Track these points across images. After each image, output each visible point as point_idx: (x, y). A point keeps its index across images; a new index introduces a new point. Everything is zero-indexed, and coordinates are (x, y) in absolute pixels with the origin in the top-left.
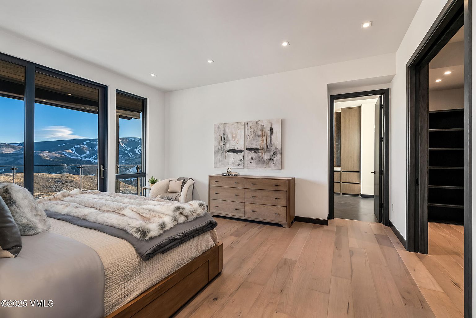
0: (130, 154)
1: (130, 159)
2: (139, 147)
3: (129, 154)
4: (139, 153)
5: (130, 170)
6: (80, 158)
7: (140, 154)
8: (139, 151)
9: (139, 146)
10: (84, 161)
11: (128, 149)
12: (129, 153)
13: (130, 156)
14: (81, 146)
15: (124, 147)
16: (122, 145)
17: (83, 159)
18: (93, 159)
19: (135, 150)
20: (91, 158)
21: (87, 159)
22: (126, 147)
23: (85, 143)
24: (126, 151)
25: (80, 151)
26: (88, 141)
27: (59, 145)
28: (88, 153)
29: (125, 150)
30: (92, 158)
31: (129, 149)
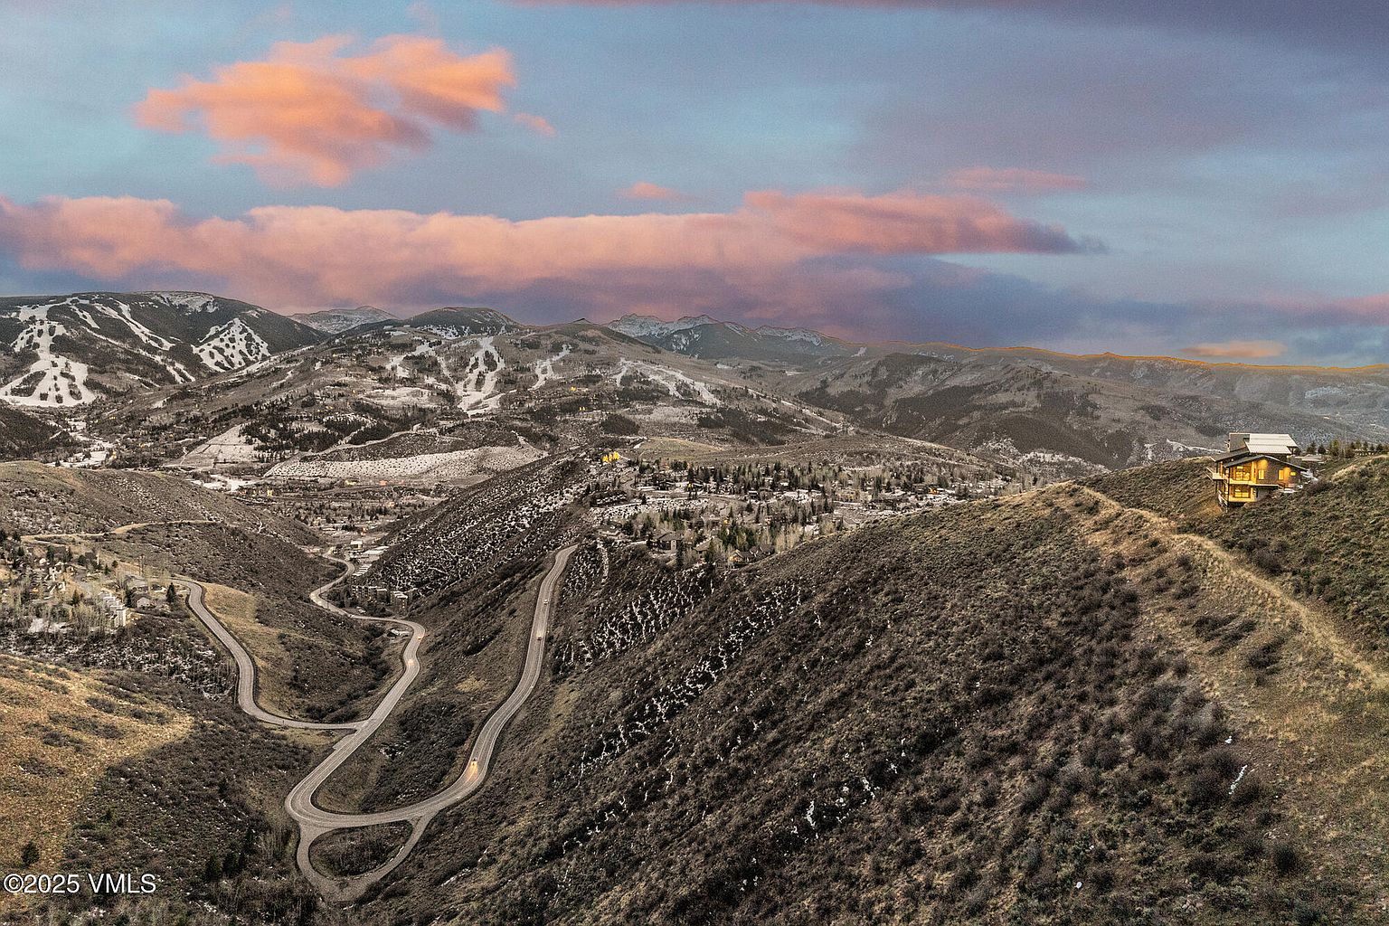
0: (179, 372)
1: (188, 395)
2: (212, 338)
3: (170, 368)
4: (217, 364)
5: (210, 442)
7: (218, 369)
8: (212, 355)
9: (212, 331)
11: (161, 345)
12: (173, 364)
13: (178, 378)
15: (144, 339)
16: (137, 332)
18: (16, 392)
19: (195, 350)
22: (151, 338)
24: (158, 358)
29: (153, 350)
31: (167, 345)
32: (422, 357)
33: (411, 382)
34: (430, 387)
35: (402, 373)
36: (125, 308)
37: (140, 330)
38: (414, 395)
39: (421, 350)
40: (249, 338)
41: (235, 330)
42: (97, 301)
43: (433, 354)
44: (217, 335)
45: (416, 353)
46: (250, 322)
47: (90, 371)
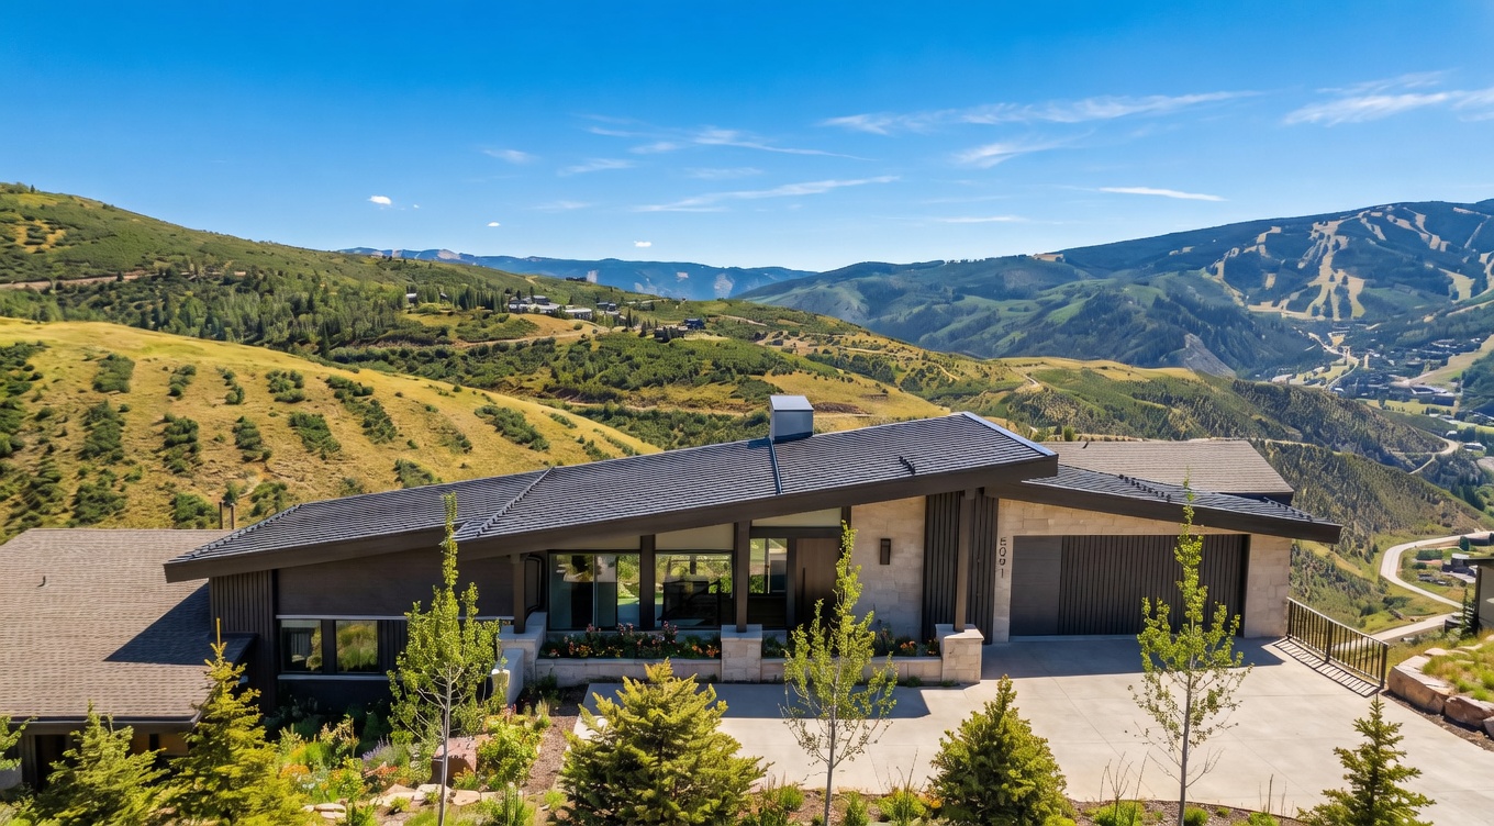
6: (1242, 304)
10: (1251, 316)
14: (1246, 251)
17: (1253, 308)
18: (1291, 306)
20: (1280, 306)
21: (1266, 307)
23: (1262, 237)
25: (1242, 272)
26: (1276, 230)
27: (1171, 253)
28: (1270, 281)
30: (1285, 302)
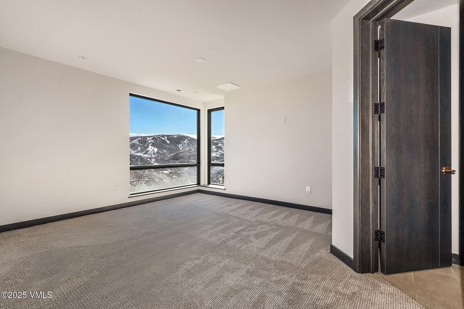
32: (219, 146)
33: (216, 151)
34: (220, 152)
35: (215, 150)
36: (166, 137)
37: (168, 142)
38: (216, 154)
39: (220, 145)
40: (188, 143)
41: (185, 142)
42: (161, 136)
43: (221, 145)
44: (182, 143)
45: (218, 146)
46: (189, 140)
47: (158, 150)
